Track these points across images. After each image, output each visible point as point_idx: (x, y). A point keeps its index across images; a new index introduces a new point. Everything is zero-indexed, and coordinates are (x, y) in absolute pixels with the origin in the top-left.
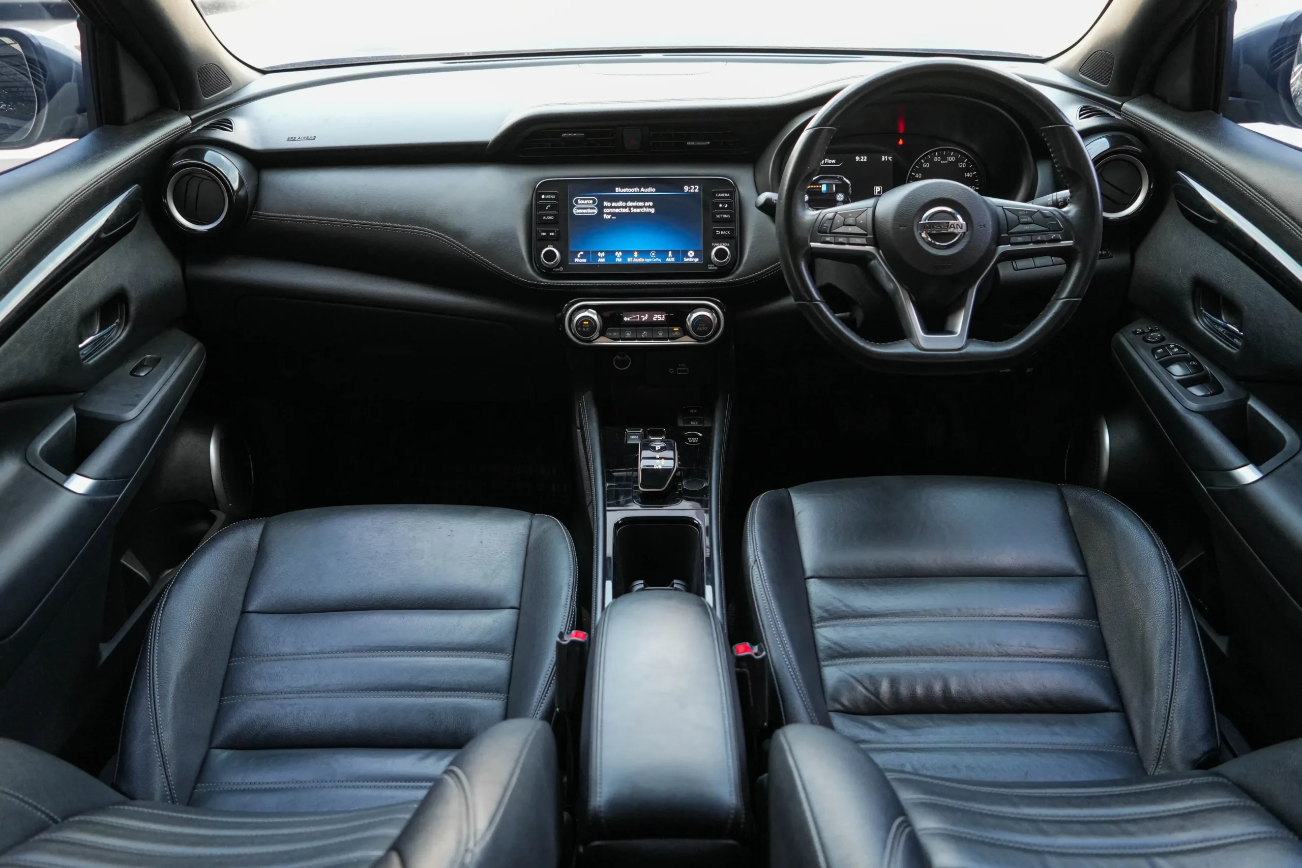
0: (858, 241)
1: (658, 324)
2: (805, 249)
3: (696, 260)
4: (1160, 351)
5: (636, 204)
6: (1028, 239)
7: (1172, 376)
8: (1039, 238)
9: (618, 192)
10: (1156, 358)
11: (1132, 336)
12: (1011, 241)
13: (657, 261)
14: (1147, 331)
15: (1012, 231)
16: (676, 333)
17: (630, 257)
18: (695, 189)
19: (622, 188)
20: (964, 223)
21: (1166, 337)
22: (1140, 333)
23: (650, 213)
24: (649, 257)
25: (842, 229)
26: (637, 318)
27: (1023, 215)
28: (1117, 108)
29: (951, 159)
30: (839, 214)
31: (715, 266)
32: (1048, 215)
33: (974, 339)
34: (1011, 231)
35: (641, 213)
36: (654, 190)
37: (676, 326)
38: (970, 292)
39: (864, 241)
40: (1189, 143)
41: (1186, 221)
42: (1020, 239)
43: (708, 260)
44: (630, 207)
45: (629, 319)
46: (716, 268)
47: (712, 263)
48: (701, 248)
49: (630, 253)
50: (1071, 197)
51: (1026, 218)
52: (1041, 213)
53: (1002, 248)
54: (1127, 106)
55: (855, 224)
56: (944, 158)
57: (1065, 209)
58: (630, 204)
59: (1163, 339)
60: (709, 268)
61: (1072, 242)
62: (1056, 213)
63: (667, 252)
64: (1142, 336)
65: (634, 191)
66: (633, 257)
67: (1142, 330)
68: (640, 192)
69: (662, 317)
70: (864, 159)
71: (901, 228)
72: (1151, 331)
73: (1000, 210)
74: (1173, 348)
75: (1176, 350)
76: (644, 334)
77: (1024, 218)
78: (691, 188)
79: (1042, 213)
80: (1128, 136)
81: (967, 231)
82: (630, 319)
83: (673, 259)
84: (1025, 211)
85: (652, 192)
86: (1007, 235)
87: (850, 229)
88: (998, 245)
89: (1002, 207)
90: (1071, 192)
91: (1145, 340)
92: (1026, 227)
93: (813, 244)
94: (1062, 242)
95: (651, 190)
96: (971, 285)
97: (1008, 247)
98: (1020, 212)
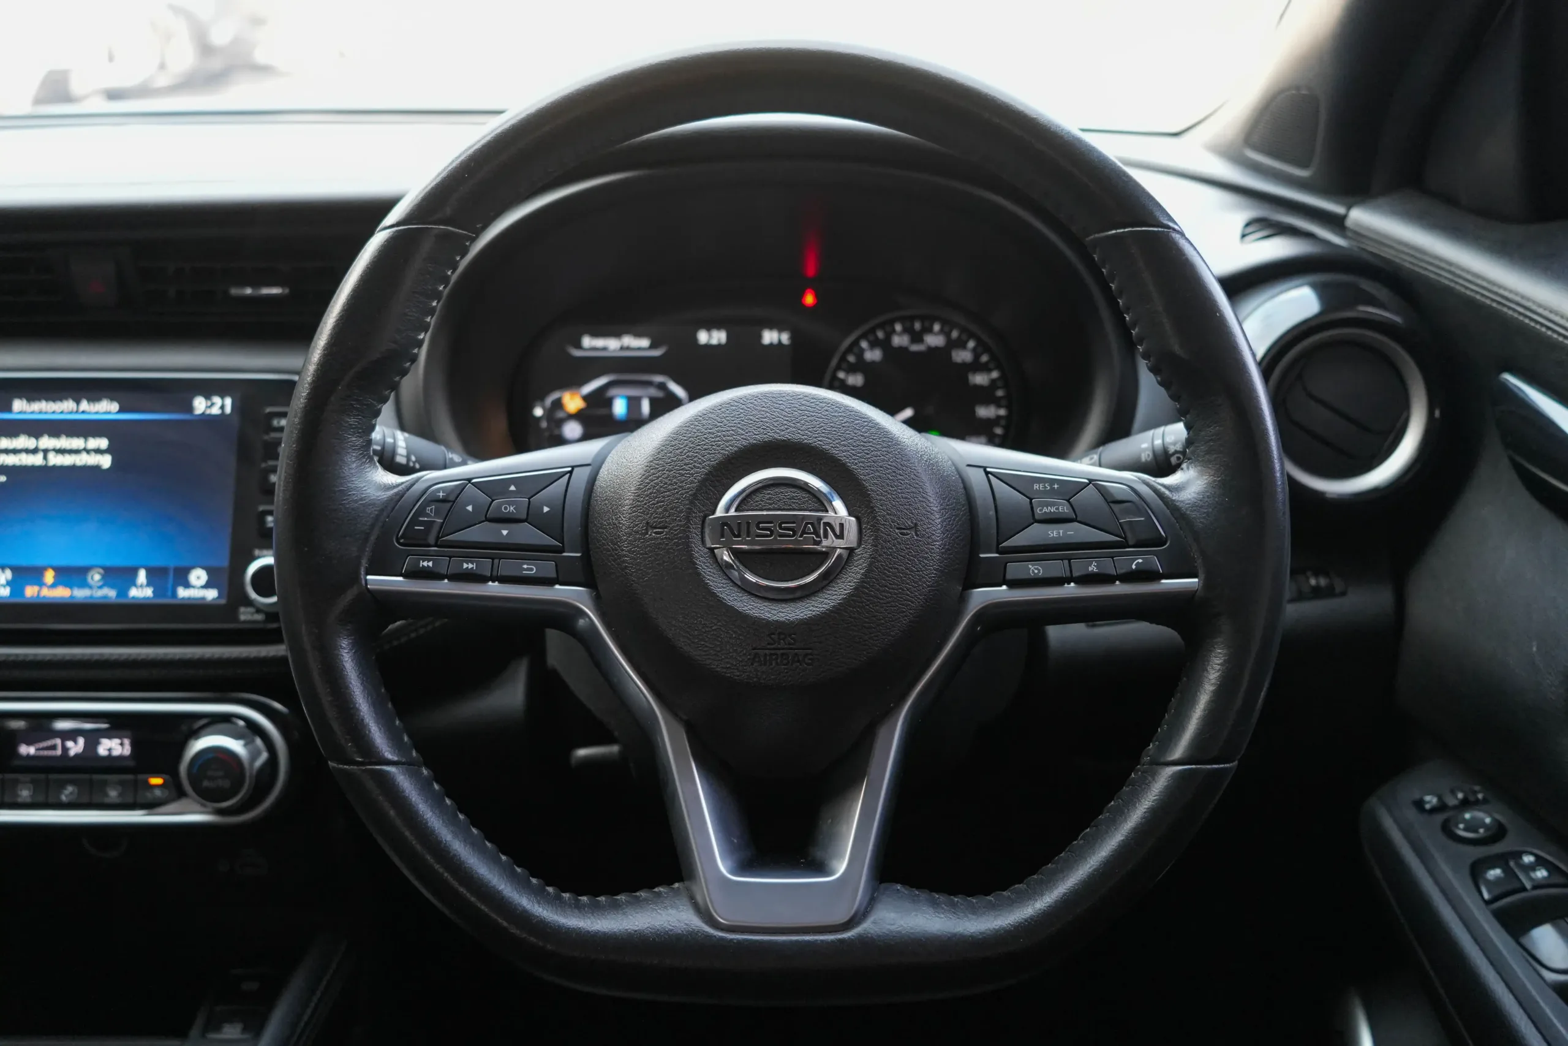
0: (529, 568)
1: (112, 765)
2: (350, 595)
3: (211, 594)
4: (1495, 873)
5: (64, 442)
6: (1057, 568)
7: (1539, 967)
8: (1093, 568)
9: (20, 412)
10: (1486, 896)
11: (1411, 814)
12: (1009, 576)
13: (105, 597)
14: (1451, 802)
15: (1018, 540)
16: (158, 793)
17: (33, 584)
18: (220, 405)
19: (30, 400)
20: (853, 519)
21: (1508, 826)
22: (1434, 810)
23: (97, 468)
24: (84, 584)
25: (477, 533)
26: (54, 747)
27: (1045, 493)
28: (1337, 223)
29: (934, 340)
30: (474, 484)
31: (258, 611)
32: (1120, 497)
33: (899, 887)
34: (1004, 544)
35: (73, 468)
36: (115, 407)
37: (156, 773)
38: (882, 732)
39: (549, 568)
40: (1528, 299)
41: (1536, 506)
42: (1035, 569)
43: (235, 596)
44: (46, 452)
45: (32, 750)
46: (259, 617)
47: (249, 603)
48: (223, 561)
49: (34, 574)
50: (1189, 442)
51: (1052, 504)
52: (1099, 488)
53: (984, 596)
54: (1360, 216)
55: (524, 516)
56: (917, 338)
57: (1169, 480)
58: (46, 442)
59: (1498, 833)
60: (242, 618)
61: (1196, 580)
62: (1144, 489)
63: (133, 572)
64: (1440, 818)
65: (63, 408)
66: (41, 583)
67: (1440, 798)
68: (77, 412)
69: (122, 744)
70: (718, 337)
71: (651, 533)
72: (1466, 804)
73: (976, 478)
74: (1532, 867)
75: (1541, 874)
76: (68, 792)
77: (1048, 505)
78: (213, 404)
79: (1101, 490)
80: (1367, 285)
81: (860, 543)
82: (37, 750)
83: (148, 592)
84: (1052, 481)
85: (109, 413)
86: (997, 555)
87: (505, 532)
88: (971, 583)
89: (985, 468)
90: (1188, 427)
91: (1447, 829)
92: (1055, 533)
93: (376, 580)
94: (1163, 581)
95: (106, 409)
96: (887, 712)
97: (1000, 592)
98: (1036, 486)
